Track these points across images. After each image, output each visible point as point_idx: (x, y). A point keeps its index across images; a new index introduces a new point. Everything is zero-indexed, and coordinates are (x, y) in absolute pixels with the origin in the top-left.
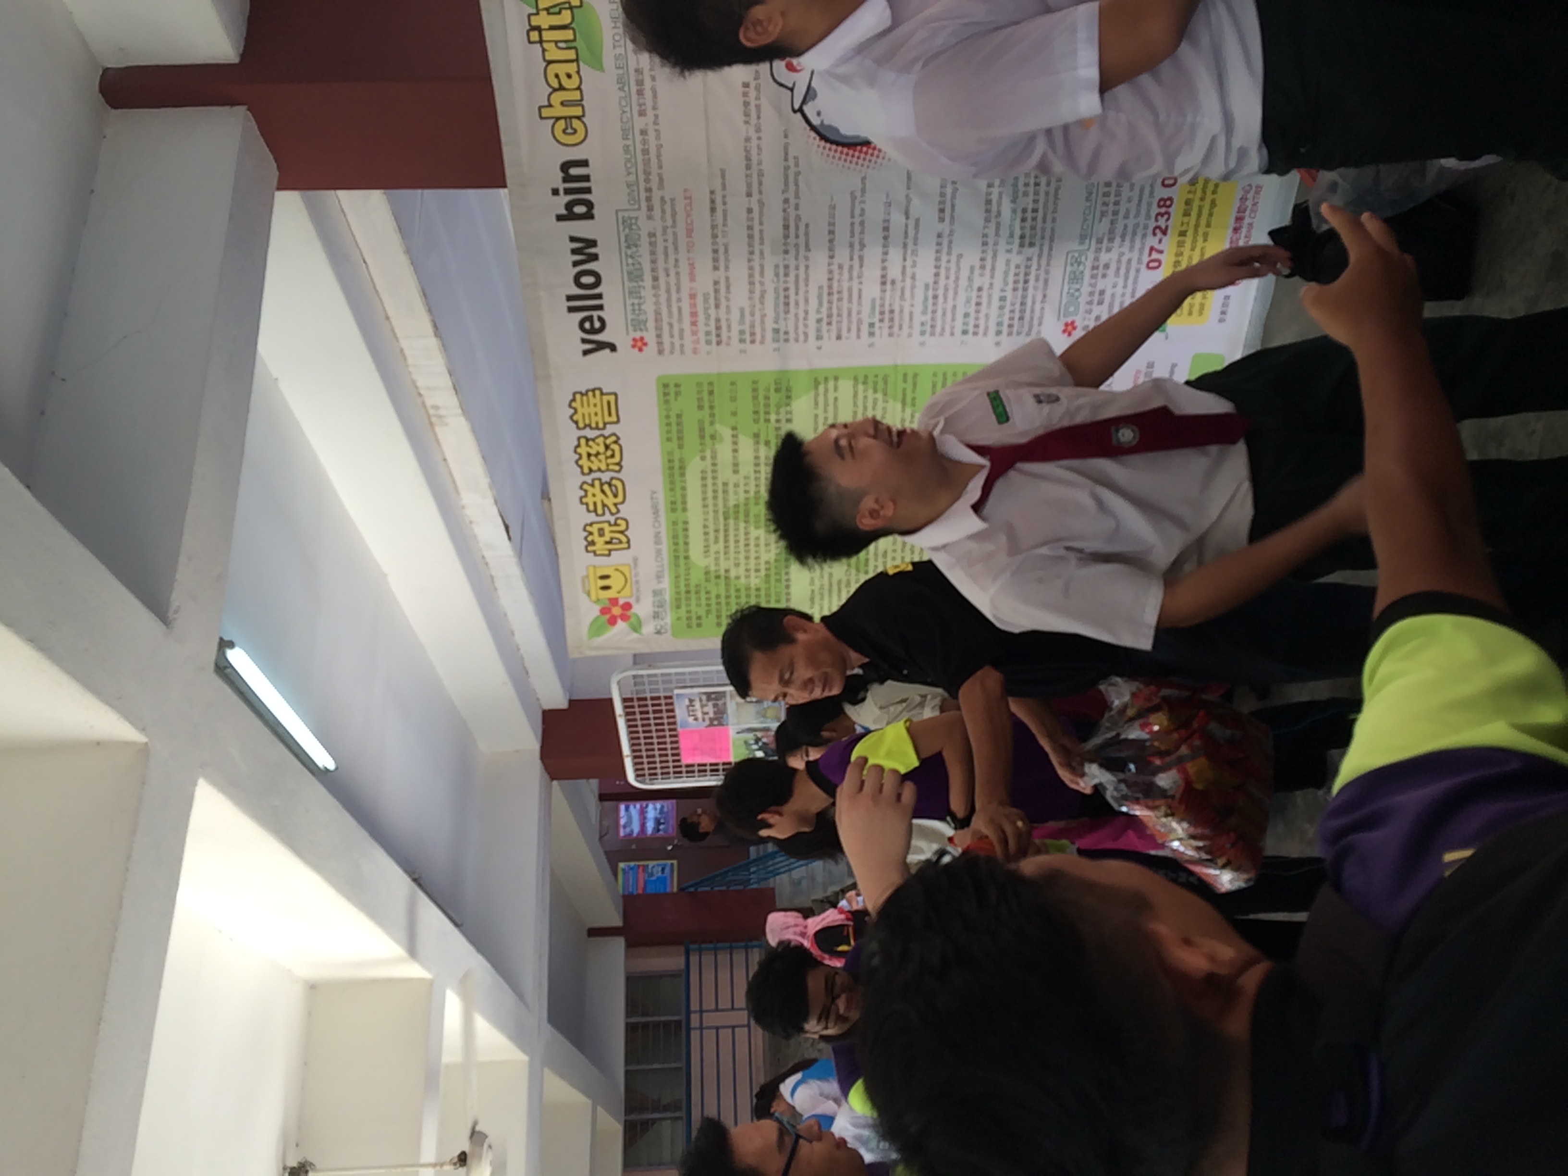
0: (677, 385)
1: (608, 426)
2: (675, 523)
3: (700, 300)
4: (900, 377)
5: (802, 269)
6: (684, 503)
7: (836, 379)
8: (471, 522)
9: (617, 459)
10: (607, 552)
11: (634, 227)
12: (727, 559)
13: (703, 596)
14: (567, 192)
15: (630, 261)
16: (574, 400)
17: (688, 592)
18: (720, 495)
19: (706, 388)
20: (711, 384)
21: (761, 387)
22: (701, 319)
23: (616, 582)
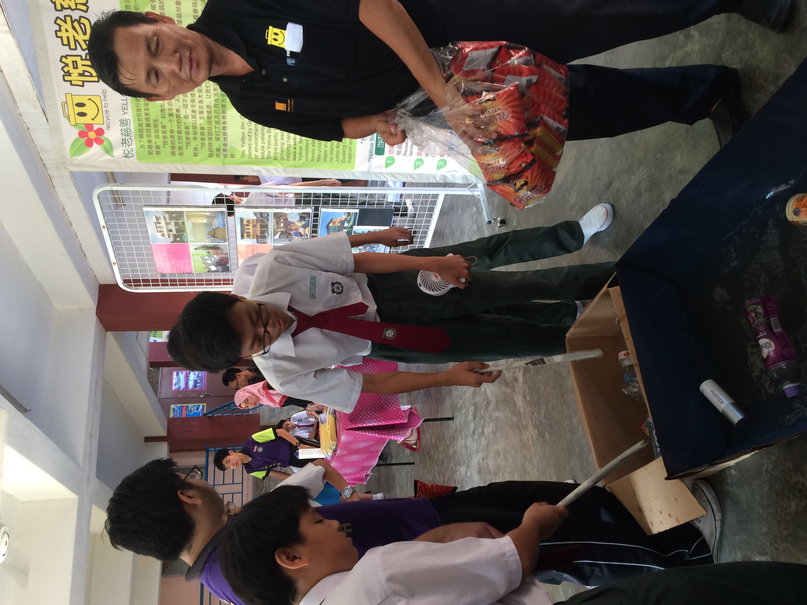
9: (84, 0)
10: (81, 83)
13: (160, 130)
17: (148, 125)
23: (90, 109)
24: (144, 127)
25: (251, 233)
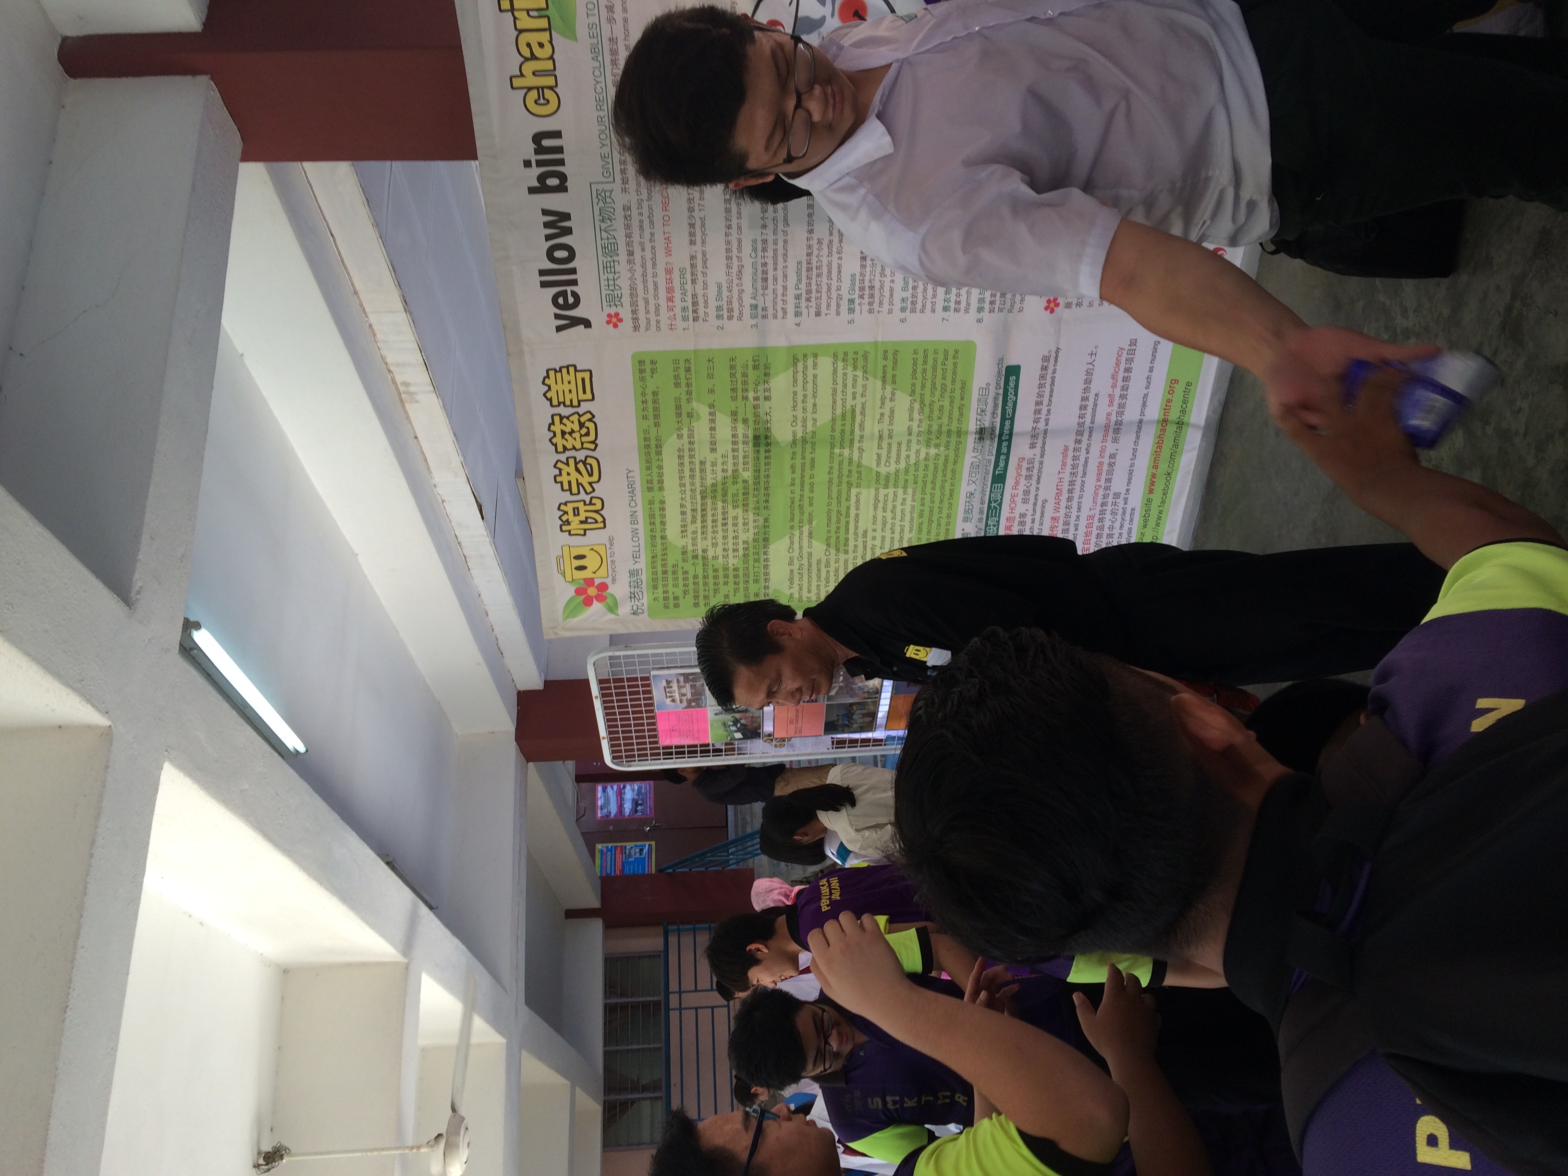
0: (652, 362)
1: (581, 403)
2: (651, 503)
3: (676, 275)
4: (880, 354)
5: (781, 243)
6: (661, 482)
7: (816, 356)
8: (443, 501)
9: (592, 437)
10: (582, 532)
11: (608, 200)
12: (705, 538)
13: (680, 576)
14: (539, 163)
15: (604, 235)
16: (548, 377)
17: (665, 572)
18: (697, 473)
19: (682, 365)
20: (687, 361)
21: (739, 364)
22: (677, 295)
23: (591, 562)
24: (660, 575)
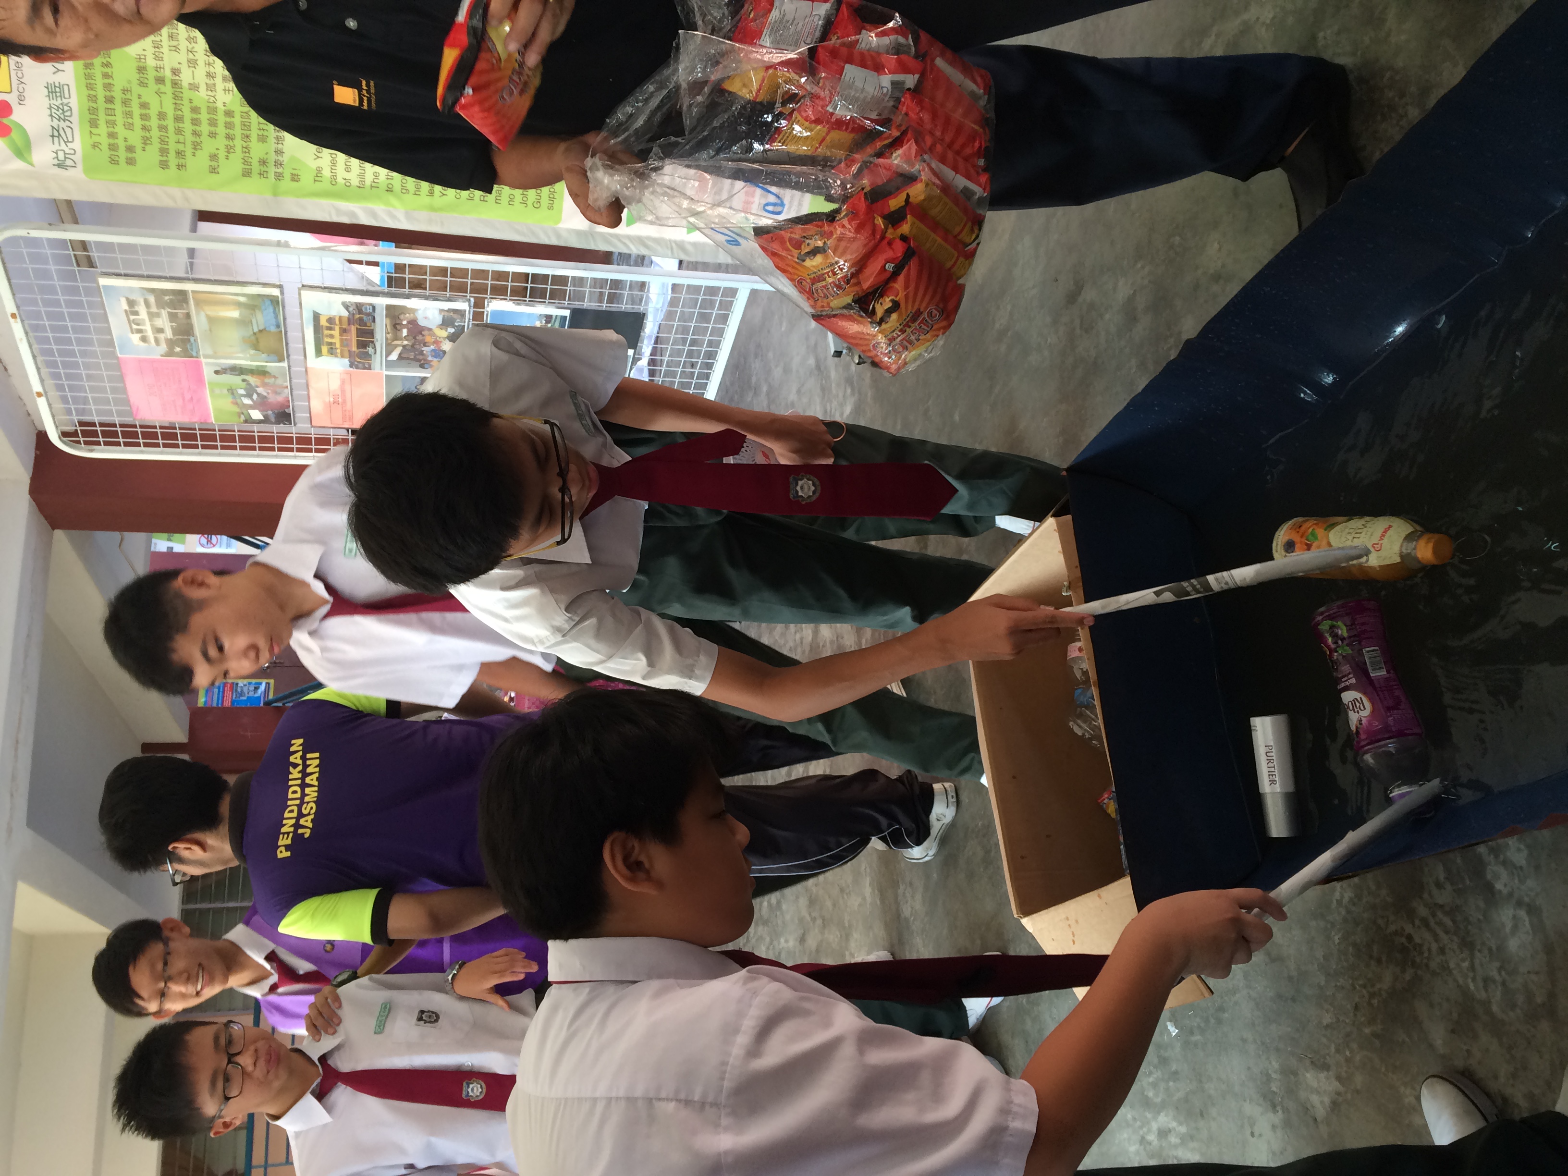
13: (137, 111)
17: (110, 100)
24: (101, 103)
25: (338, 346)
